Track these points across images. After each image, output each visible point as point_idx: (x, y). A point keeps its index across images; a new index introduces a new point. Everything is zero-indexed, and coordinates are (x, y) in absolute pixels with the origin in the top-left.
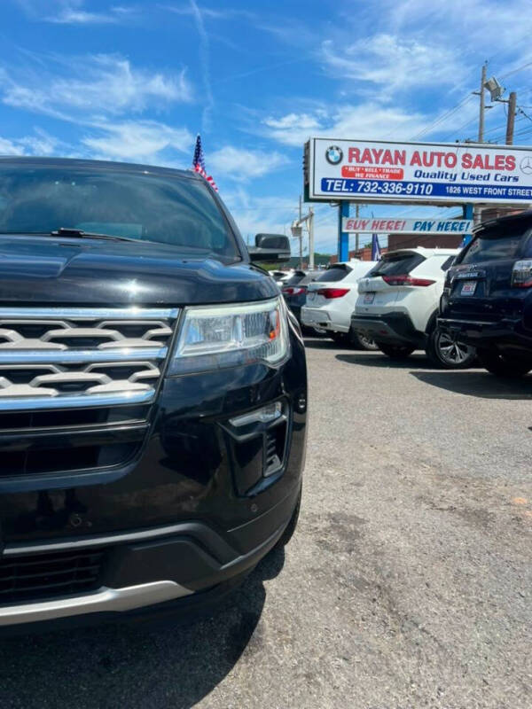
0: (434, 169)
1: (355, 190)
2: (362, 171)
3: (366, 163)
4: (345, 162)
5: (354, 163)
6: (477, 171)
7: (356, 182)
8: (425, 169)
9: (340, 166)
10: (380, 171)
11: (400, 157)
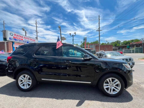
0: (27, 39)
1: (16, 40)
2: (17, 38)
3: (17, 37)
4: (14, 36)
5: (15, 36)
6: (32, 41)
7: (16, 39)
8: (26, 39)
9: (13, 36)
10: (20, 38)
11: (22, 37)
